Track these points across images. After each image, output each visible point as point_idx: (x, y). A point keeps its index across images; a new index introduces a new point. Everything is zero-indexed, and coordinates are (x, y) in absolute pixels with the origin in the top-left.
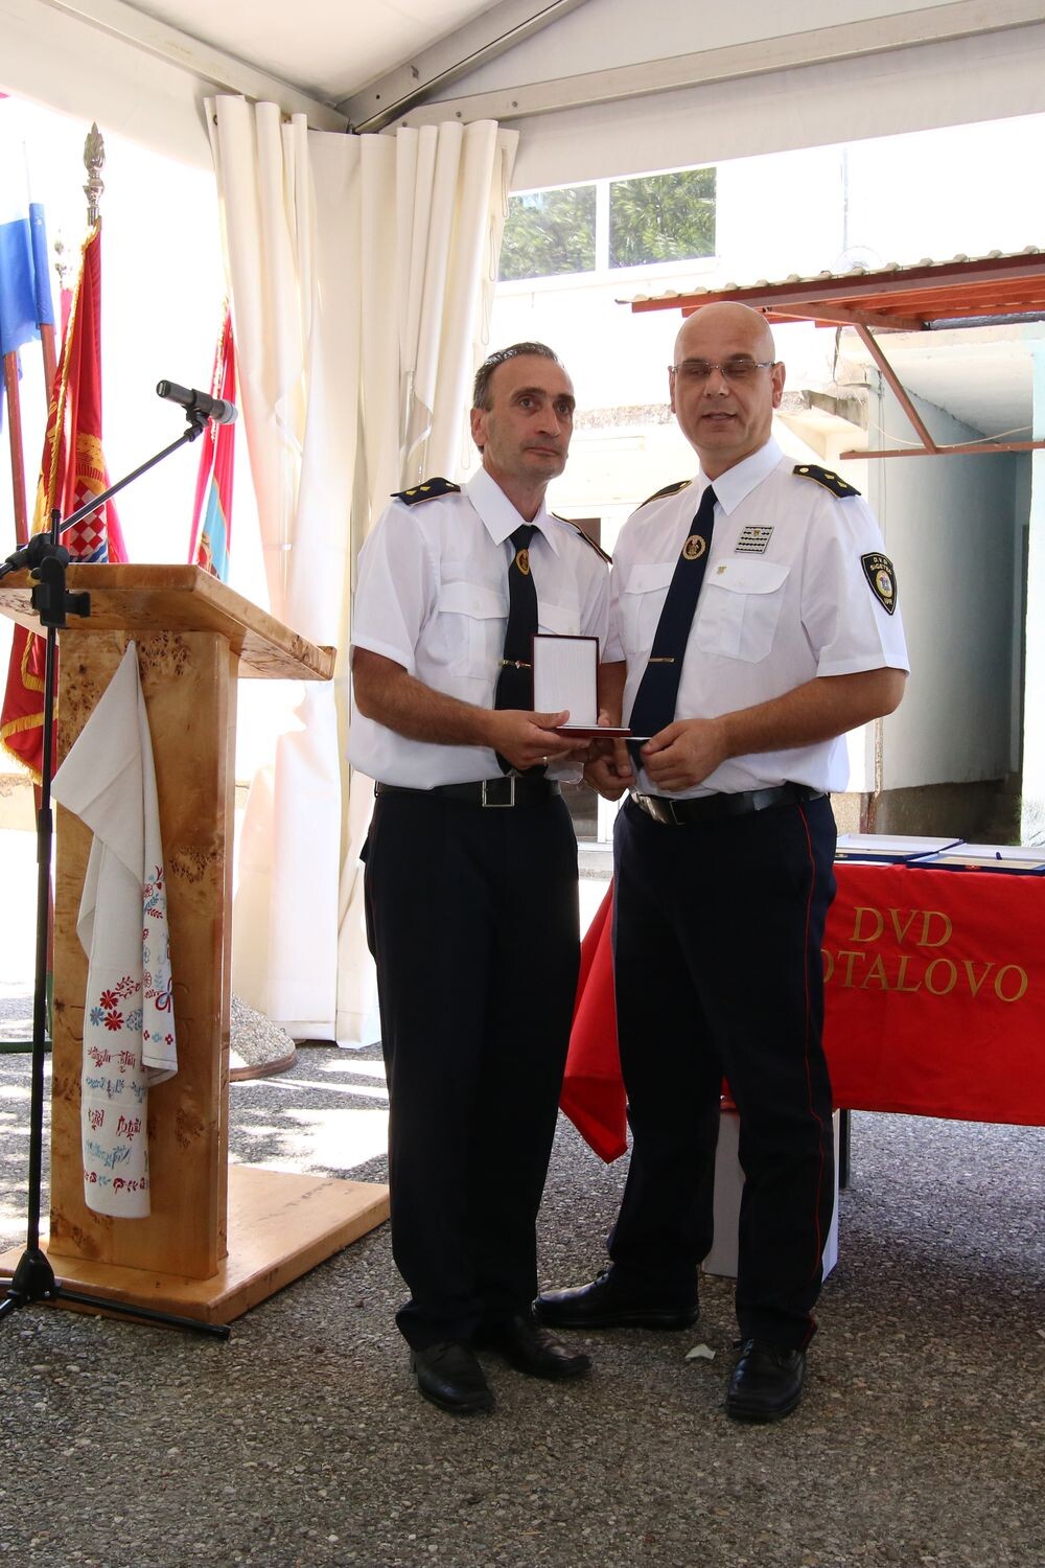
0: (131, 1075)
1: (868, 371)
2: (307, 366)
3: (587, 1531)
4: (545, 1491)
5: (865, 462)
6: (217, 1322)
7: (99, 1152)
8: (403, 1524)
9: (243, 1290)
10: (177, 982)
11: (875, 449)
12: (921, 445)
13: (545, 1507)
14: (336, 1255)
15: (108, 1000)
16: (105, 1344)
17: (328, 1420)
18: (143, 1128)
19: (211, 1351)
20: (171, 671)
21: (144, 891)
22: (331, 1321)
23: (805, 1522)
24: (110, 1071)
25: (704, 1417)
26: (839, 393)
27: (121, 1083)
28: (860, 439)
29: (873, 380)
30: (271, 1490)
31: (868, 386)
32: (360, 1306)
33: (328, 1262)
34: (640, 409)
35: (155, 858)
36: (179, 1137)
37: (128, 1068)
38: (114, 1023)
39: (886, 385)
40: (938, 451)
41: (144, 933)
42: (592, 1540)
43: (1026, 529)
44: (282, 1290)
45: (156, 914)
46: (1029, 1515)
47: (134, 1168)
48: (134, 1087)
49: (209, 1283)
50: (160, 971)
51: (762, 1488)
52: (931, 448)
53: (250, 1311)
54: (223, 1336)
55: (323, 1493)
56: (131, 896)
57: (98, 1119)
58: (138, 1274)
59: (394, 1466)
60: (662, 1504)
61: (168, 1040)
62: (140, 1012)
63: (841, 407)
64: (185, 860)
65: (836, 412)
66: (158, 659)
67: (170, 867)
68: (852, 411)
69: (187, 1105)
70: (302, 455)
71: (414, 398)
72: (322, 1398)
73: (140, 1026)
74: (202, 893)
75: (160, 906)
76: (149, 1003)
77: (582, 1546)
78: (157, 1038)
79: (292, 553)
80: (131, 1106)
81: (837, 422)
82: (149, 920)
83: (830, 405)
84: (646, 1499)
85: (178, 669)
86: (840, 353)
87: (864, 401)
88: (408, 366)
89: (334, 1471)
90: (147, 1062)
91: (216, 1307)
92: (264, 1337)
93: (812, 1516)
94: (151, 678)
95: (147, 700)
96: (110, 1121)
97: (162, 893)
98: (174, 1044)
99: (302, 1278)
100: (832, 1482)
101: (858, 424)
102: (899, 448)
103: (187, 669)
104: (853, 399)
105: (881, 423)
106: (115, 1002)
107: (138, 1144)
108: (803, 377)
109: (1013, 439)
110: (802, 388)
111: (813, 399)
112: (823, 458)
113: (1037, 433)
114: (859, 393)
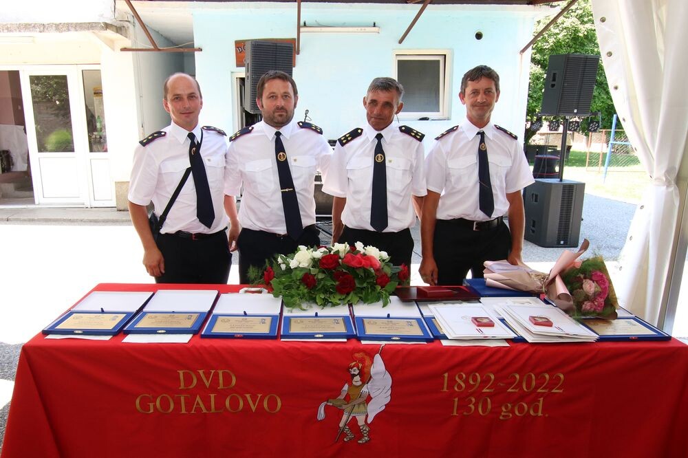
1: (129, 15)
5: (130, 53)
11: (134, 48)
12: (153, 47)
26: (118, 24)
28: (128, 43)
29: (131, 19)
31: (129, 22)
34: (30, 25)
39: (136, 21)
40: (159, 50)
52: (156, 49)
63: (119, 30)
65: (117, 32)
68: (123, 32)
81: (118, 36)
83: (115, 29)
86: (116, 7)
87: (128, 27)
101: (126, 37)
102: (144, 48)
104: (124, 27)
105: (137, 37)
108: (102, 16)
109: (187, 47)
110: (102, 20)
111: (107, 26)
112: (114, 50)
113: (196, 46)
114: (126, 24)
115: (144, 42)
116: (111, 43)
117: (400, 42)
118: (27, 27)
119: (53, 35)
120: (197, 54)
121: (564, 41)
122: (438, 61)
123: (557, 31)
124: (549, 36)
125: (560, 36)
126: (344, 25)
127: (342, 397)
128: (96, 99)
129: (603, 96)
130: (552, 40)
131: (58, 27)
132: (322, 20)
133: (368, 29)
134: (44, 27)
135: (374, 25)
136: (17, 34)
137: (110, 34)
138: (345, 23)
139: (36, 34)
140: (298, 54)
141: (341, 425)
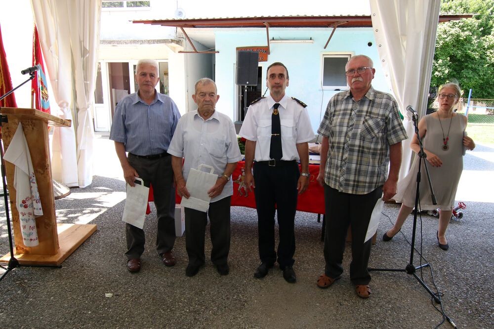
0: (31, 217)
1: (182, 35)
2: (57, 38)
3: (141, 300)
4: (132, 292)
5: (183, 54)
6: (58, 264)
7: (25, 234)
8: (104, 306)
9: (64, 256)
10: (40, 196)
11: (185, 51)
12: (194, 51)
13: (133, 296)
14: (84, 242)
15: (24, 202)
16: (33, 274)
17: (86, 284)
18: (35, 227)
19: (58, 271)
20: (31, 129)
21: (30, 178)
22: (84, 259)
23: (182, 289)
24: (26, 217)
25: (162, 269)
26: (177, 39)
27: (29, 219)
28: (182, 49)
29: (184, 36)
30: (75, 303)
31: (183, 38)
32: (90, 254)
33: (82, 244)
35: (32, 170)
36: (45, 227)
37: (31, 216)
38: (26, 207)
40: (197, 52)
41: (31, 187)
42: (142, 302)
43: (215, 65)
44: (73, 253)
45: (34, 183)
46: (220, 280)
47: (35, 235)
48: (32, 219)
49: (56, 256)
50: (37, 195)
51: (173, 283)
52: (196, 52)
53: (66, 259)
54: (61, 267)
55: (86, 302)
56: (27, 179)
57: (24, 227)
58: (39, 256)
59: (101, 292)
60: (155, 290)
61: (40, 209)
62: (32, 203)
63: (178, 42)
64: (40, 170)
65: (177, 44)
66: (27, 126)
67: (36, 171)
68: (180, 43)
69: (46, 221)
70: (58, 59)
71: (84, 47)
72: (84, 279)
73: (33, 206)
74: (44, 177)
75: (35, 181)
76: (34, 202)
77: (140, 303)
78: (37, 209)
79: (58, 82)
80: (33, 223)
81: (178, 45)
82: (32, 184)
83: (176, 42)
84: (152, 290)
85: (33, 128)
86: (177, 31)
87: (182, 41)
88: (82, 39)
89: (88, 296)
90: (35, 214)
91: (58, 261)
92: (70, 265)
93: (183, 288)
94: (26, 130)
95: (26, 135)
96: (28, 227)
97: (35, 178)
98: (41, 210)
99: (77, 249)
100: (186, 279)
101: (181, 46)
102: (189, 51)
103: (35, 128)
104: (180, 41)
105: (186, 46)
106: (25, 202)
107: (35, 231)
108: (170, 35)
109: (212, 50)
110: (170, 38)
111: (172, 41)
112: (175, 52)
113: (216, 50)
114: (181, 39)
115: (190, 49)
116: (174, 49)
117: (325, 48)
118: (135, 42)
119: (146, 46)
120: (216, 54)
121: (450, 42)
122: (347, 58)
123: (445, 36)
124: (440, 39)
125: (447, 40)
126: (294, 39)
127: (239, 179)
128: (165, 77)
129: (476, 77)
130: (441, 42)
131: (149, 42)
132: (282, 37)
133: (307, 41)
134: (142, 42)
135: (311, 39)
136: (129, 45)
137: (174, 45)
138: (294, 38)
139: (138, 45)
140: (269, 54)
141: (239, 189)
